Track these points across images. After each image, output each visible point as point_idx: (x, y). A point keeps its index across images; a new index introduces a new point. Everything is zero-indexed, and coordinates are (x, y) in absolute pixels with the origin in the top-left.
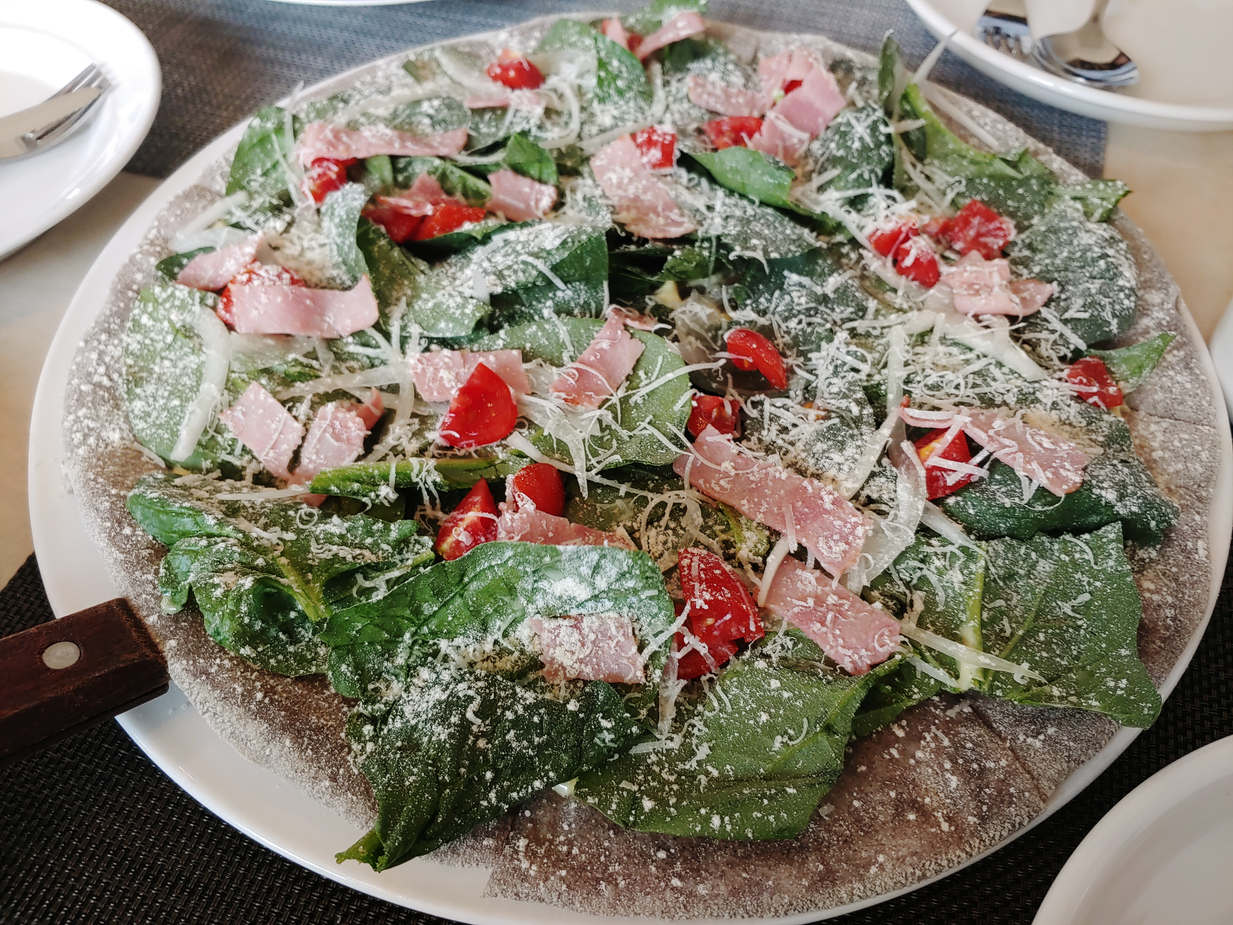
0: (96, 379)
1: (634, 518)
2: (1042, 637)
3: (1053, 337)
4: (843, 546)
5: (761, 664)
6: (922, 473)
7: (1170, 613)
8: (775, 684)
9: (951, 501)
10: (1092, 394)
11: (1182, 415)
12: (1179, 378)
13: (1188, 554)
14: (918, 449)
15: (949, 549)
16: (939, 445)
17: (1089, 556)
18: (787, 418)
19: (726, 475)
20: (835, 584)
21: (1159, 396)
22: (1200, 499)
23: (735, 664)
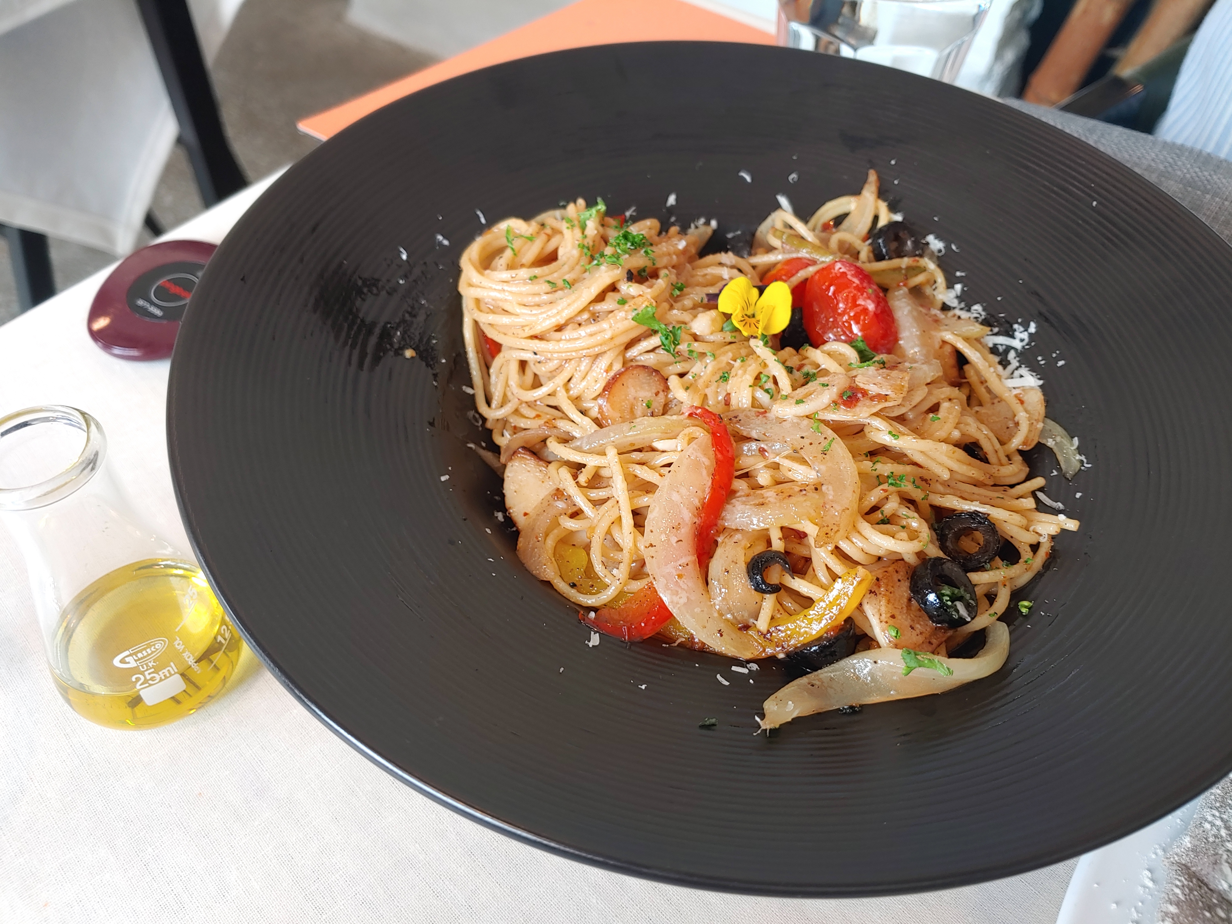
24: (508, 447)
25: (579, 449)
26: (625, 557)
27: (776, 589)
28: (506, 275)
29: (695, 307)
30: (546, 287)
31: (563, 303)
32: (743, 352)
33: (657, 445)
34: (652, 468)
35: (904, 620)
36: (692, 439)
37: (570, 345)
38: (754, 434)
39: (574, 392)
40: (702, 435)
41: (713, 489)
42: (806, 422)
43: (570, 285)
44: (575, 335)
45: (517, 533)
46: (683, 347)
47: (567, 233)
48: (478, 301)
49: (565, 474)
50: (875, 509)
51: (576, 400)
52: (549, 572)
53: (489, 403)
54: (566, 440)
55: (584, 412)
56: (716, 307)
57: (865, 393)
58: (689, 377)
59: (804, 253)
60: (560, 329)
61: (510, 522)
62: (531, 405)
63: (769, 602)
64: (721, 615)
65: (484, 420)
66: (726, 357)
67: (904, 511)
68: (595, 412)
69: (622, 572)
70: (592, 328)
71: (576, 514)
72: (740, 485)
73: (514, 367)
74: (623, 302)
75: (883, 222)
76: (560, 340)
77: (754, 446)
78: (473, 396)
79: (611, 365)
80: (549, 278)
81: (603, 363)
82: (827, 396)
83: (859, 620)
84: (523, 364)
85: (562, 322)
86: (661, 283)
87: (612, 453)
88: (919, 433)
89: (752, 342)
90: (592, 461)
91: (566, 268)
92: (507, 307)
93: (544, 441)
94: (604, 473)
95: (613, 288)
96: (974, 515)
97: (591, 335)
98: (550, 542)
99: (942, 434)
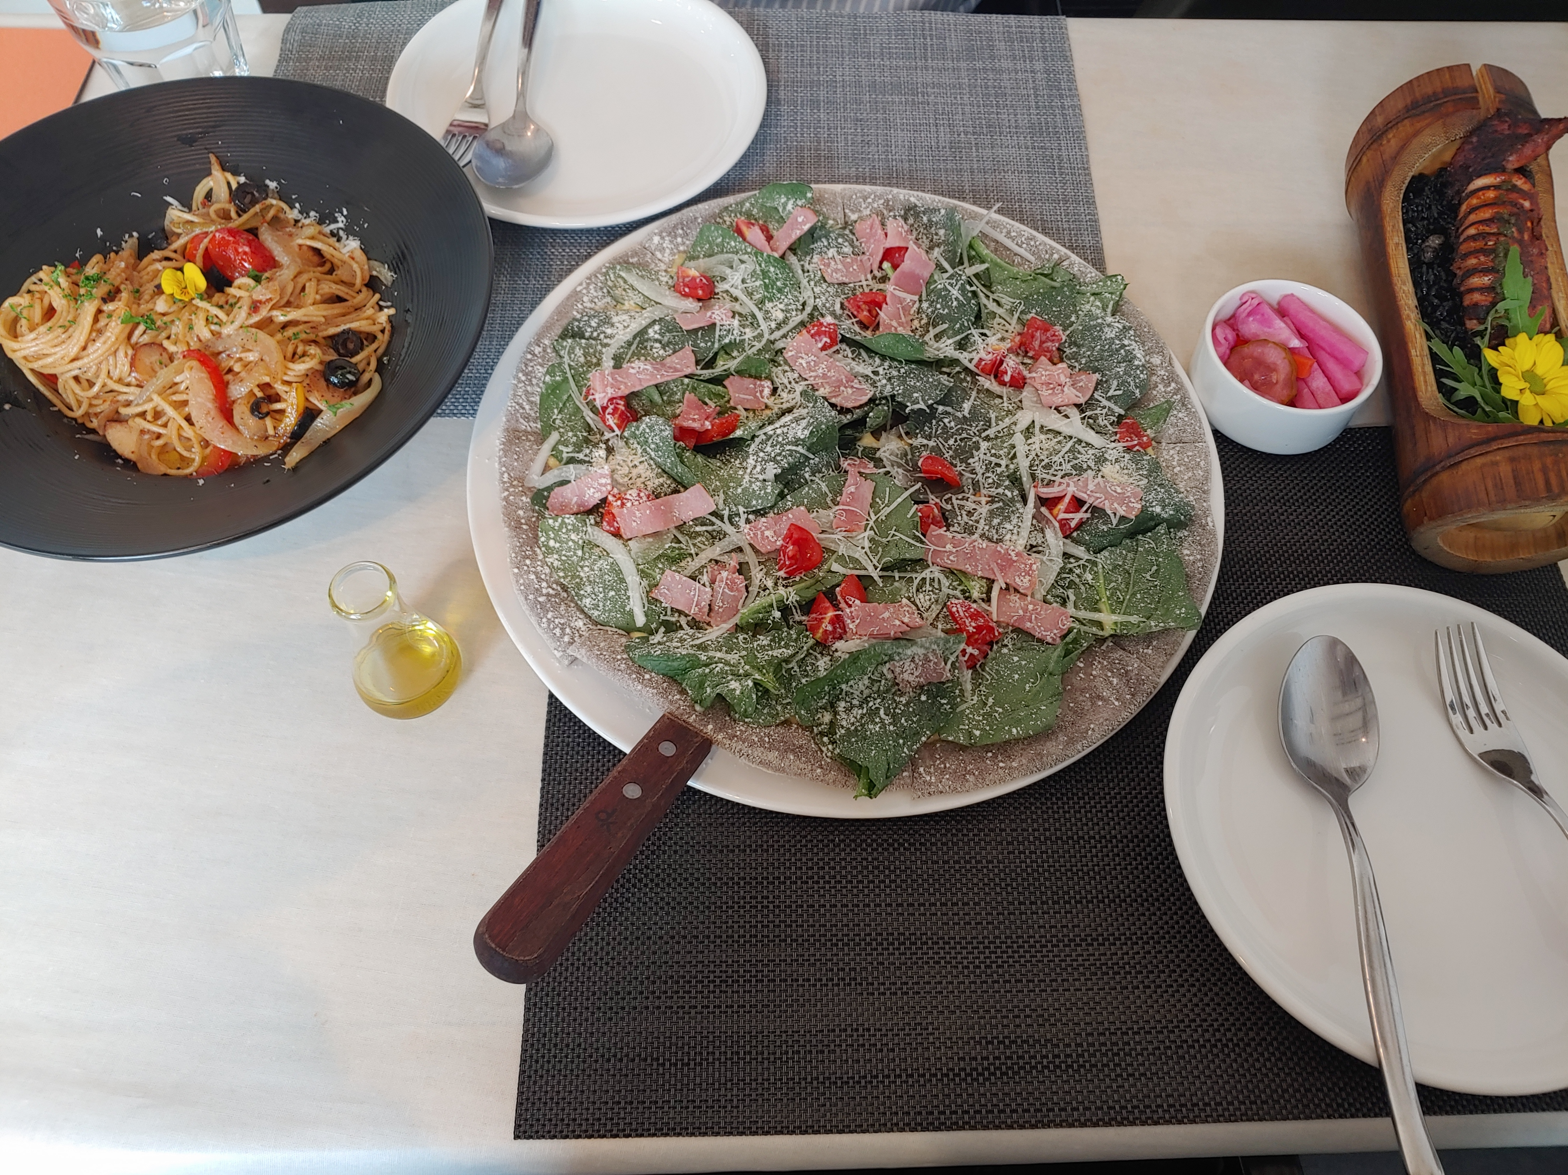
0: (544, 591)
1: (908, 591)
2: (1139, 596)
3: (1104, 411)
4: (1028, 578)
5: (1005, 651)
6: (1057, 525)
7: (1200, 564)
8: (1016, 659)
9: (1075, 534)
10: (1135, 446)
11: (1186, 440)
12: (1180, 415)
13: (1204, 527)
14: (1051, 511)
15: (1081, 562)
16: (1062, 506)
17: (1153, 545)
18: (970, 505)
19: (951, 553)
20: (1029, 598)
21: (1171, 431)
22: (1204, 492)
23: (991, 655)
24: (99, 426)
25: (138, 405)
26: (195, 441)
27: (268, 414)
28: (32, 335)
29: (152, 297)
30: (60, 330)
31: (76, 334)
32: (194, 308)
33: (178, 379)
34: (182, 393)
35: (328, 395)
36: (191, 368)
37: (95, 355)
38: (220, 349)
39: (115, 377)
40: (195, 363)
41: (215, 386)
42: (241, 331)
43: (74, 321)
44: (95, 348)
45: (135, 464)
46: (159, 323)
47: (51, 292)
48: (25, 358)
49: (139, 420)
50: (294, 354)
51: (120, 381)
52: (163, 469)
53: (71, 409)
54: (128, 404)
55: (128, 385)
56: (163, 293)
57: (260, 302)
58: (173, 337)
59: (198, 231)
60: (84, 348)
61: (127, 461)
62: (96, 397)
63: (268, 421)
64: (252, 439)
65: (75, 419)
66: (185, 315)
67: (307, 348)
68: (134, 381)
69: (197, 449)
70: (102, 339)
71: (159, 436)
72: (229, 377)
73: (72, 383)
74: (110, 316)
75: (234, 186)
76: (88, 355)
77: (224, 355)
78: (59, 411)
79: (126, 353)
80: (60, 324)
81: (121, 354)
82: (243, 313)
83: (311, 406)
84: (76, 379)
85: (83, 344)
86: (124, 295)
87: (155, 397)
88: (299, 307)
89: (194, 302)
90: (148, 407)
91: (64, 314)
92: (45, 352)
93: (117, 412)
94: (159, 409)
95: (100, 311)
96: (344, 332)
97: (105, 343)
98: (154, 457)
99: (310, 301)
